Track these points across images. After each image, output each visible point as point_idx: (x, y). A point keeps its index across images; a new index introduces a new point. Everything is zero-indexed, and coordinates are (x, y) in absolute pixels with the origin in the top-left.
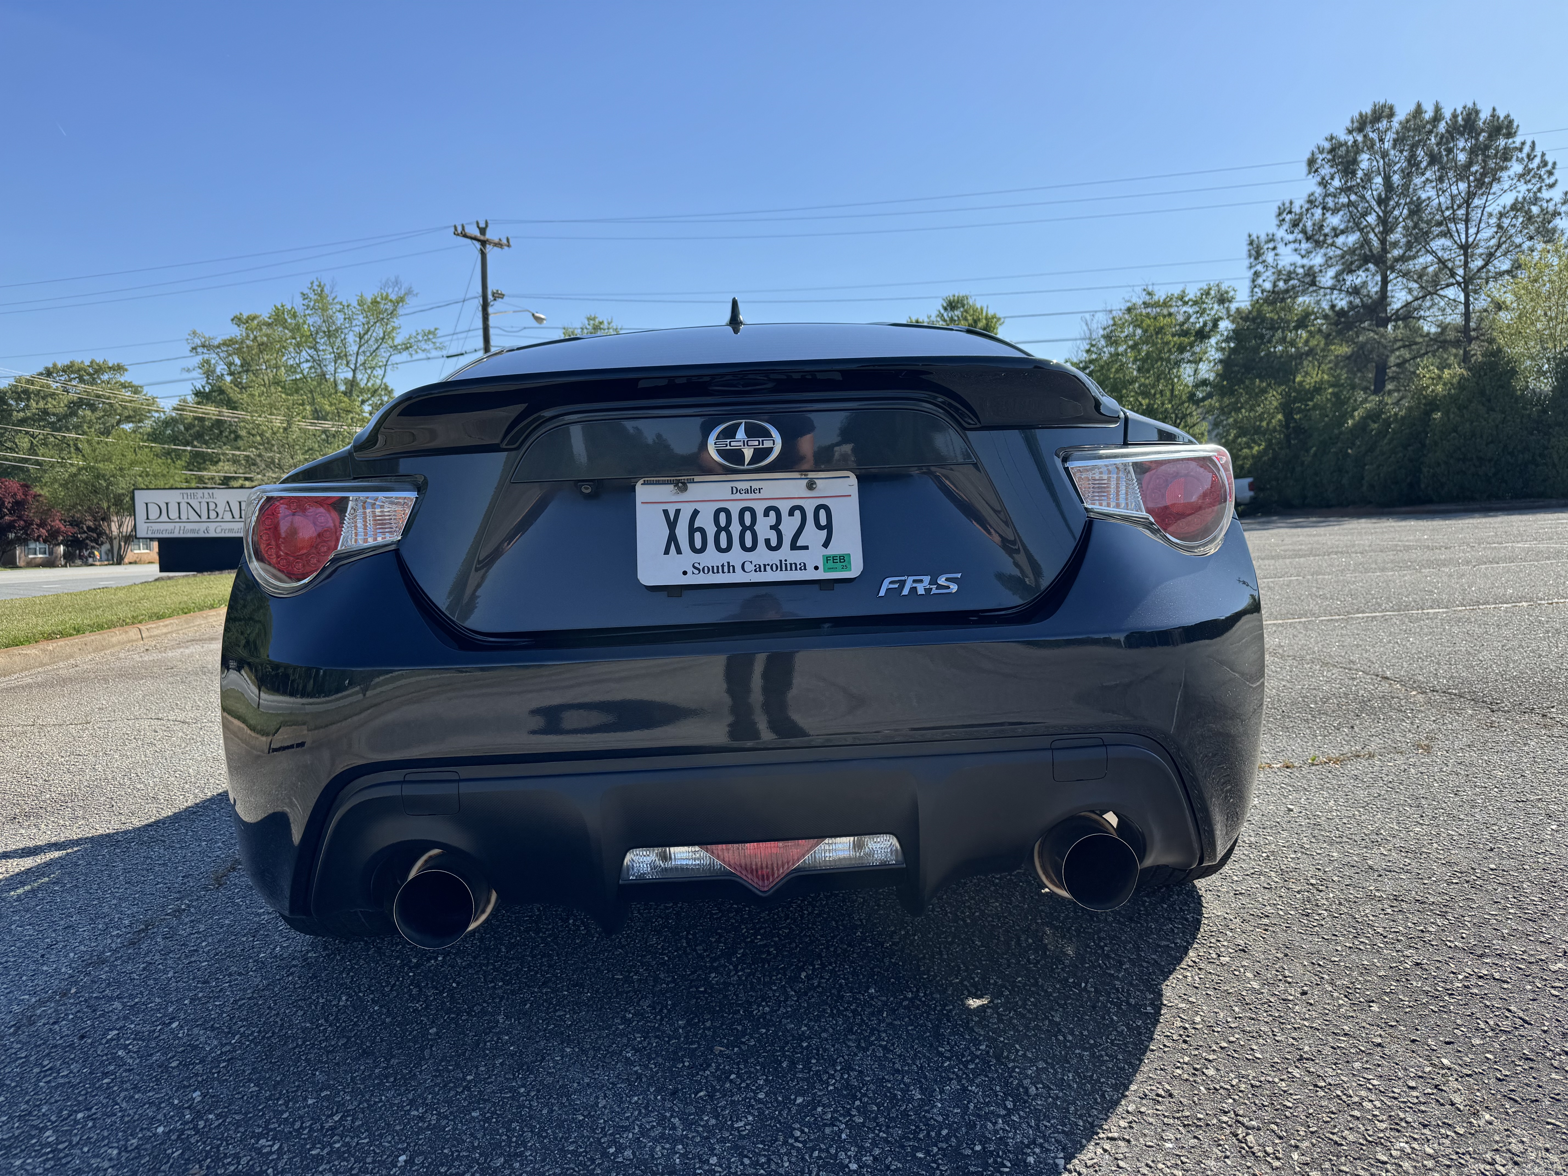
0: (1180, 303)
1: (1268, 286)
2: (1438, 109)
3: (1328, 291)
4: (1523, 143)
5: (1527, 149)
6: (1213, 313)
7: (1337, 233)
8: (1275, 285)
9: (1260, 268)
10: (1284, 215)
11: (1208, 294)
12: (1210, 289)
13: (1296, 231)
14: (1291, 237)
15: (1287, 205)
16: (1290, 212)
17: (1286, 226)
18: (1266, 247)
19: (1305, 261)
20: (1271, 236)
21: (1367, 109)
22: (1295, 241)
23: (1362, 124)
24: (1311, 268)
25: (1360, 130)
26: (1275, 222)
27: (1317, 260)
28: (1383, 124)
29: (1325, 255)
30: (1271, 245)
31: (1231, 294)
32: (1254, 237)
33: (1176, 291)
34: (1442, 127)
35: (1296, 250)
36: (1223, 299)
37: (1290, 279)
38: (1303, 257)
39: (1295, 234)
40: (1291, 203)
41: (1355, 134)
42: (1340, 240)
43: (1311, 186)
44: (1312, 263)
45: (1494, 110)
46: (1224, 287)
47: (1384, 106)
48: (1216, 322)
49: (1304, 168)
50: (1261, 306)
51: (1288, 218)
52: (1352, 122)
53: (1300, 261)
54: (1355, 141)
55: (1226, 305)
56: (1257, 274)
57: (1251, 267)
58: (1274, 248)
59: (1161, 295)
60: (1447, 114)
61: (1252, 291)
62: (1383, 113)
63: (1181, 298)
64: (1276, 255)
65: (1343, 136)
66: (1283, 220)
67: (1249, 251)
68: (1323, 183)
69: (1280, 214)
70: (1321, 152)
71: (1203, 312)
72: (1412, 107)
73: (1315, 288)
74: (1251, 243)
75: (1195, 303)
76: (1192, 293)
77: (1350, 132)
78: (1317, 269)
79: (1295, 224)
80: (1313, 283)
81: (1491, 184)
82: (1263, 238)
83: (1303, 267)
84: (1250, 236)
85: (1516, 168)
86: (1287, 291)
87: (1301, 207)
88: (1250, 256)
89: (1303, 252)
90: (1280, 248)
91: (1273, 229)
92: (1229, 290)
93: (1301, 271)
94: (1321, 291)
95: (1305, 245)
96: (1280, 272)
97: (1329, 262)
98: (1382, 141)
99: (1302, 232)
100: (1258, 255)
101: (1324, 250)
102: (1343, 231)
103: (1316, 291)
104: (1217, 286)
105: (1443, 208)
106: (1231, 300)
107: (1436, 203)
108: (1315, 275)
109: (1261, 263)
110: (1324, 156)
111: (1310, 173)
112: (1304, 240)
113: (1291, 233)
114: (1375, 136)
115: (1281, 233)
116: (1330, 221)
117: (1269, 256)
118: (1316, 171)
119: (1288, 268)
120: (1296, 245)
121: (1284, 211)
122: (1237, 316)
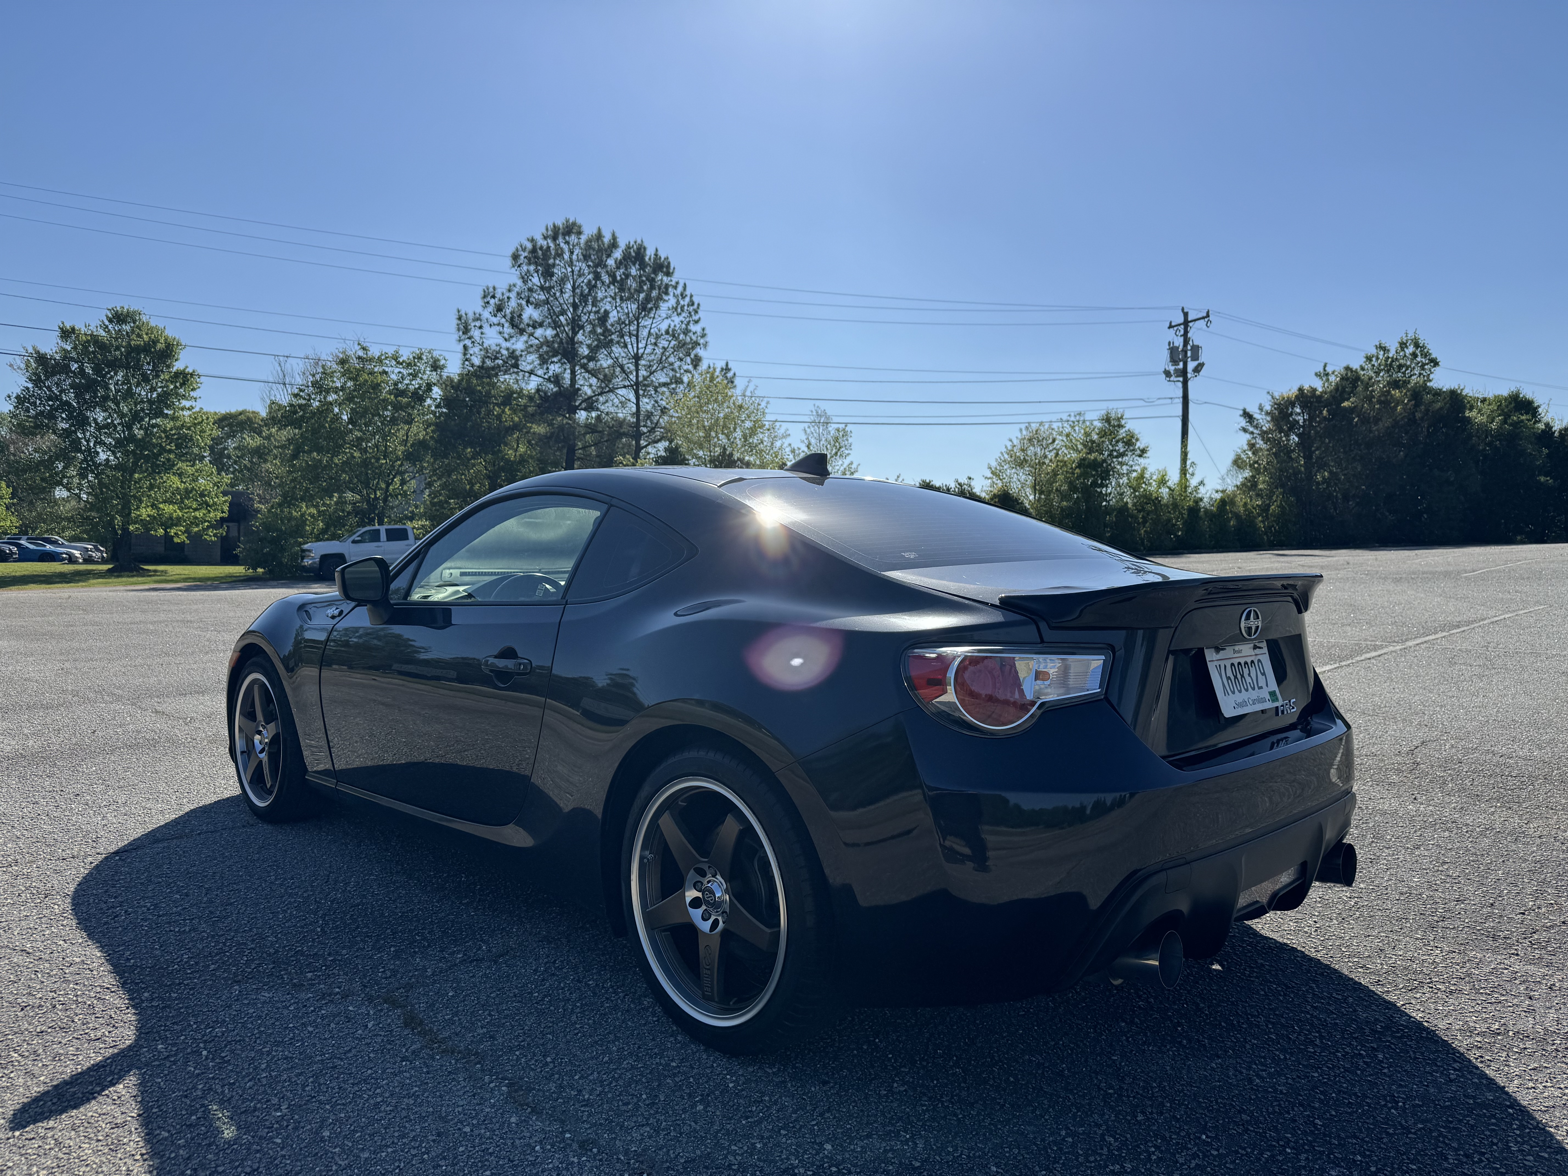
0: (394, 363)
1: (477, 361)
2: (614, 238)
3: (527, 374)
4: (677, 283)
5: (680, 289)
6: (425, 377)
7: (536, 325)
8: (483, 362)
9: (468, 343)
10: (489, 299)
11: (420, 358)
12: (422, 354)
13: (499, 315)
14: (495, 320)
15: (491, 290)
16: (493, 297)
17: (491, 309)
18: (473, 324)
19: (508, 344)
20: (477, 315)
21: (560, 223)
22: (499, 324)
23: (555, 234)
24: (514, 351)
25: (555, 238)
26: (481, 303)
27: (519, 344)
28: (573, 238)
29: (527, 342)
30: (478, 324)
31: (442, 362)
32: (463, 313)
33: (390, 351)
34: (618, 254)
35: (500, 333)
36: (436, 366)
37: (496, 358)
38: (506, 340)
39: (498, 318)
40: (494, 288)
41: (549, 241)
42: (539, 332)
43: (513, 277)
44: (514, 347)
45: (657, 250)
46: (436, 354)
47: (574, 224)
48: (429, 387)
49: (509, 262)
50: (471, 378)
51: (492, 301)
52: (547, 229)
53: (505, 344)
54: (549, 247)
55: (439, 371)
56: (465, 348)
57: (460, 341)
58: (481, 327)
59: (375, 351)
60: (622, 244)
61: (463, 364)
62: (571, 229)
63: (395, 358)
64: (482, 333)
65: (542, 242)
66: (488, 303)
67: (458, 325)
68: (525, 279)
69: (485, 297)
70: (524, 250)
71: (414, 376)
72: (595, 231)
73: (516, 370)
74: (460, 318)
75: (409, 365)
76: (406, 355)
77: (545, 238)
78: (518, 353)
79: (499, 308)
80: (516, 366)
81: (651, 309)
82: (471, 316)
83: (508, 349)
84: (459, 311)
85: (671, 301)
86: (493, 368)
87: (503, 294)
88: (459, 330)
89: (507, 336)
90: (487, 329)
91: (479, 310)
92: (441, 358)
93: (505, 352)
94: (521, 374)
95: (508, 330)
96: (487, 350)
97: (529, 349)
98: (572, 253)
99: (504, 317)
100: (466, 330)
101: (524, 338)
102: (541, 325)
103: (517, 373)
104: (429, 352)
105: (620, 322)
106: (442, 368)
107: (613, 316)
108: (517, 358)
109: (469, 338)
110: (526, 254)
111: (514, 266)
112: (507, 325)
113: (495, 316)
114: (565, 247)
115: (486, 314)
116: (530, 313)
117: (476, 333)
118: (519, 266)
119: (494, 348)
120: (500, 328)
121: (488, 295)
122: (448, 384)
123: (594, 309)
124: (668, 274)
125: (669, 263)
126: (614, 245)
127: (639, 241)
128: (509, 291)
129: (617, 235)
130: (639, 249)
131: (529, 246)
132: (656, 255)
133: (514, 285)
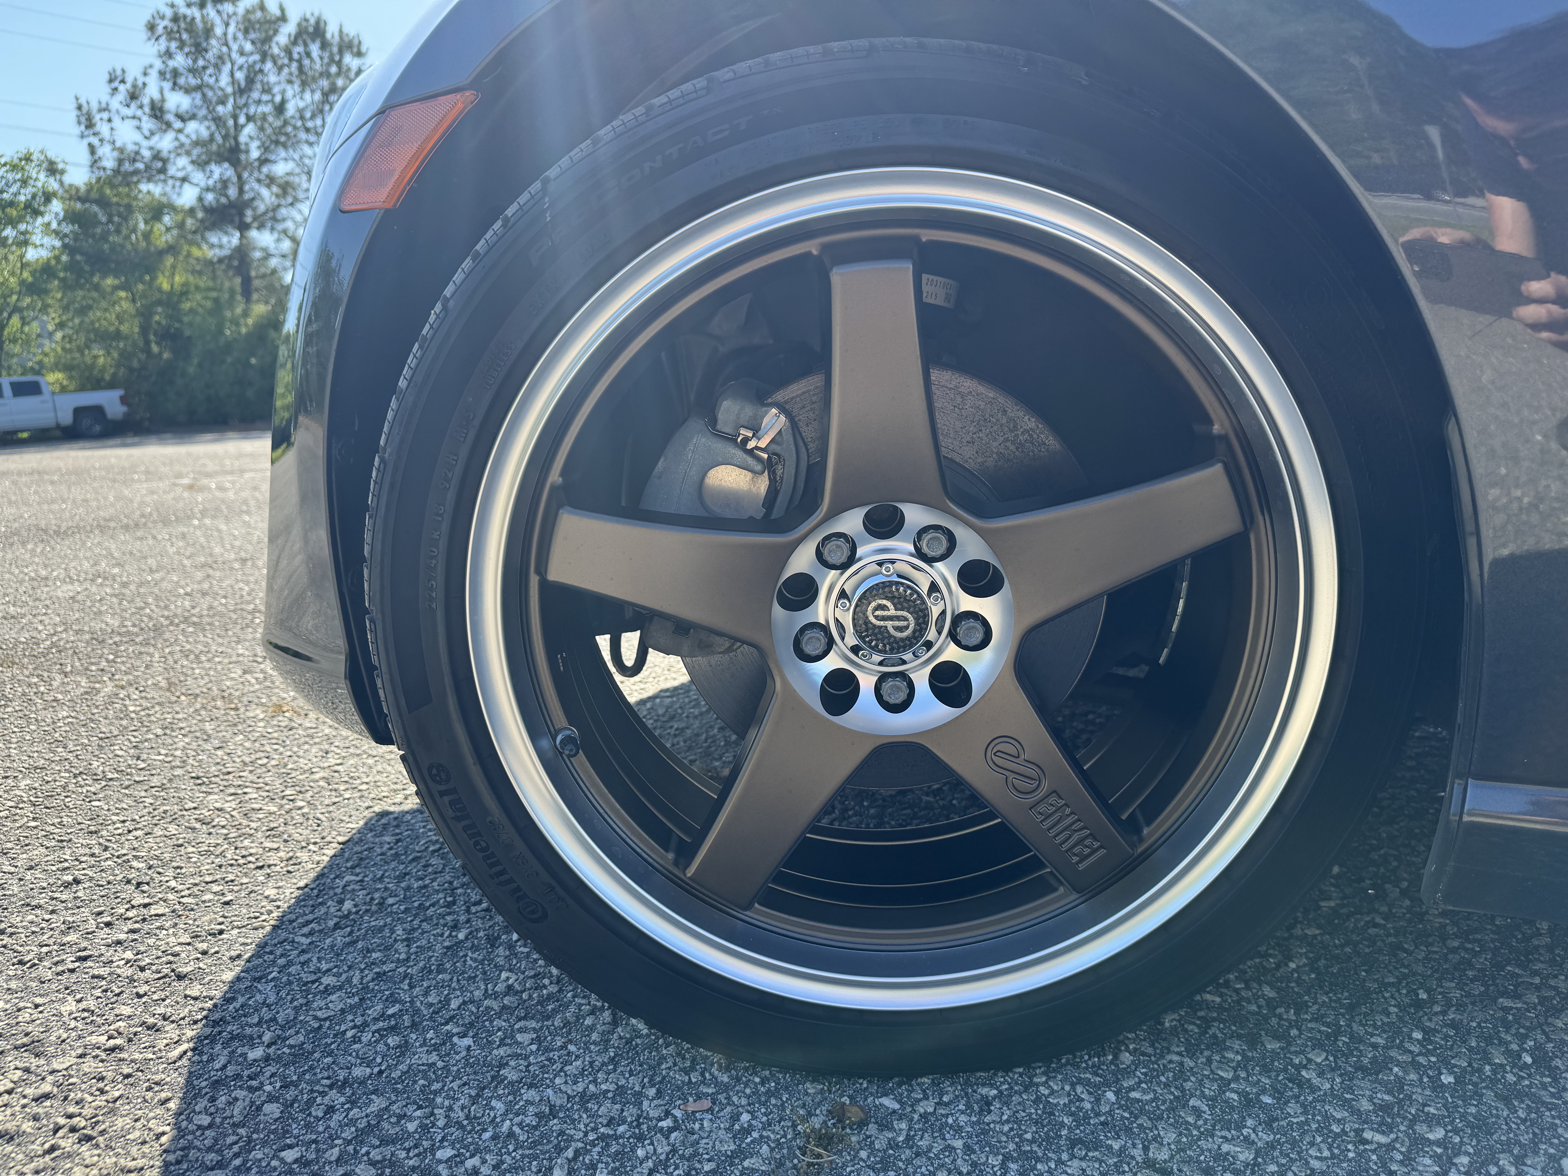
1: (109, 163)
3: (178, 184)
6: (40, 184)
7: (185, 117)
8: (119, 165)
9: (95, 141)
10: (116, 83)
11: (30, 158)
12: (32, 153)
13: (134, 104)
14: (128, 111)
15: (119, 72)
16: (123, 81)
17: (122, 95)
18: (98, 116)
19: (150, 143)
20: (104, 105)
22: (134, 117)
24: (159, 151)
26: (107, 89)
27: (166, 143)
28: (228, 8)
29: (175, 140)
30: (105, 115)
31: (60, 166)
32: (83, 101)
35: (138, 128)
36: (53, 170)
37: (136, 160)
38: (146, 138)
39: (133, 109)
40: (123, 71)
41: (195, 10)
42: (192, 126)
44: (159, 146)
46: (50, 154)
48: (46, 198)
50: (102, 187)
51: (122, 88)
54: (193, 19)
55: (58, 177)
56: (92, 146)
57: (83, 137)
58: (110, 120)
61: (91, 168)
64: (112, 129)
65: (184, 10)
66: (116, 89)
67: (78, 116)
68: (165, 58)
69: (111, 81)
70: (162, 18)
71: (24, 182)
73: (163, 177)
74: (79, 108)
75: (14, 168)
76: (8, 154)
78: (164, 154)
79: (133, 96)
80: (163, 171)
82: (94, 106)
83: (151, 148)
84: (77, 99)
86: (132, 174)
87: (136, 78)
88: (79, 123)
89: (147, 133)
90: (117, 122)
91: (105, 98)
92: (58, 160)
93: (146, 153)
94: (170, 182)
95: (148, 124)
96: (121, 150)
97: (180, 149)
98: (227, 25)
99: (141, 107)
100: (90, 125)
101: (170, 136)
102: (193, 117)
103: (165, 181)
104: (42, 152)
105: (301, 112)
106: (62, 172)
107: (291, 109)
108: (165, 161)
109: (94, 134)
110: (166, 23)
111: (149, 39)
112: (145, 118)
113: (128, 106)
114: (218, 20)
115: (115, 103)
116: (177, 101)
117: (104, 129)
118: (157, 39)
119: (130, 147)
120: (135, 123)
121: (114, 79)
122: (73, 195)
123: (265, 97)
124: (359, 54)
125: (360, 43)
126: (283, 18)
127: (316, 14)
128: (145, 74)
129: (285, 6)
130: (318, 22)
131: (169, 13)
132: (341, 31)
133: (151, 66)
